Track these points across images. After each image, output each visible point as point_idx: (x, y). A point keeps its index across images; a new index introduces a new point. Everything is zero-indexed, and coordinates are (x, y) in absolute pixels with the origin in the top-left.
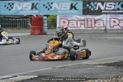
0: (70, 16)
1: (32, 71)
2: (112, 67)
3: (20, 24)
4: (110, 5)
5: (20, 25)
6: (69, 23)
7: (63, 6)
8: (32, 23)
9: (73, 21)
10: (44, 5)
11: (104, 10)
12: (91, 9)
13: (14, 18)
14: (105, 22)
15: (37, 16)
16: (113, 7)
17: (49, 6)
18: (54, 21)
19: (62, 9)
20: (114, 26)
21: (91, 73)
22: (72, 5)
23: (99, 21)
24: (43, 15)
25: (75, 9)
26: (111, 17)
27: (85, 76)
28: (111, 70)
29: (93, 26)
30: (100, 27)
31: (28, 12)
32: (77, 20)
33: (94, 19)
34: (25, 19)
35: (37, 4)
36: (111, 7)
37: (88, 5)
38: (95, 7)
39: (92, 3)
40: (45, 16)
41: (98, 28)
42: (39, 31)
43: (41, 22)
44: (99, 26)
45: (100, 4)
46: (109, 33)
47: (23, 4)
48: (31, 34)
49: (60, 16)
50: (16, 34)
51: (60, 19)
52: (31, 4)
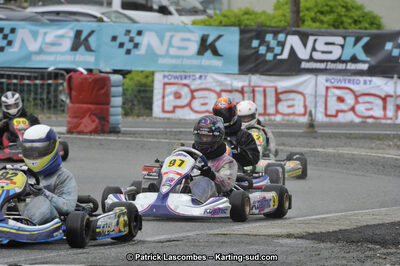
0: (198, 76)
2: (329, 245)
3: (32, 95)
4: (327, 44)
5: (35, 99)
6: (193, 98)
8: (74, 93)
9: (206, 93)
10: (114, 38)
11: (307, 61)
12: (265, 55)
13: (16, 77)
14: (310, 101)
15: (90, 71)
17: (131, 40)
18: (145, 91)
19: (173, 51)
20: (338, 112)
22: (204, 39)
23: (292, 95)
24: (108, 70)
25: (216, 53)
26: (328, 84)
28: (325, 254)
29: (271, 110)
30: (294, 114)
31: (60, 58)
32: (218, 89)
33: (273, 89)
34: (50, 82)
35: (92, 32)
36: (330, 52)
37: (255, 43)
38: (278, 50)
39: (269, 37)
40: (116, 72)
41: (286, 118)
42: (93, 121)
43: (103, 91)
44: (290, 110)
45: (294, 41)
46: (323, 136)
47: (45, 34)
48: (70, 132)
49: (165, 76)
51: (165, 84)
52: (72, 34)
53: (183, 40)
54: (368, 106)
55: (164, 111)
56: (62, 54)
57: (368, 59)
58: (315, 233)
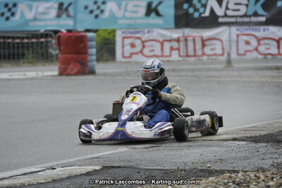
0: (146, 31)
1: (86, 157)
2: (264, 144)
3: (31, 50)
4: (236, 4)
5: (33, 53)
6: (144, 47)
7: (130, 7)
8: (62, 47)
9: (153, 43)
10: (86, 7)
11: (223, 17)
12: (193, 14)
13: (18, 38)
14: (226, 44)
15: (69, 31)
16: (243, 10)
17: (98, 8)
18: (110, 44)
19: (128, 15)
20: (246, 51)
21: (218, 157)
23: (214, 42)
24: (82, 29)
26: (238, 32)
27: (208, 165)
28: (263, 150)
29: (199, 53)
30: (216, 55)
31: (49, 23)
32: (161, 40)
33: (200, 39)
34: (43, 40)
35: (70, 4)
37: (186, 6)
38: (202, 10)
39: (195, 1)
40: (88, 31)
41: (210, 58)
42: (77, 66)
43: (82, 45)
44: (213, 52)
45: (213, 3)
47: (38, 6)
48: (61, 74)
49: (123, 33)
50: (24, 75)
51: (124, 38)
52: (56, 6)
53: (135, 6)
54: (268, 46)
55: (124, 57)
56: (50, 20)
57: (265, 13)
58: (252, 137)
